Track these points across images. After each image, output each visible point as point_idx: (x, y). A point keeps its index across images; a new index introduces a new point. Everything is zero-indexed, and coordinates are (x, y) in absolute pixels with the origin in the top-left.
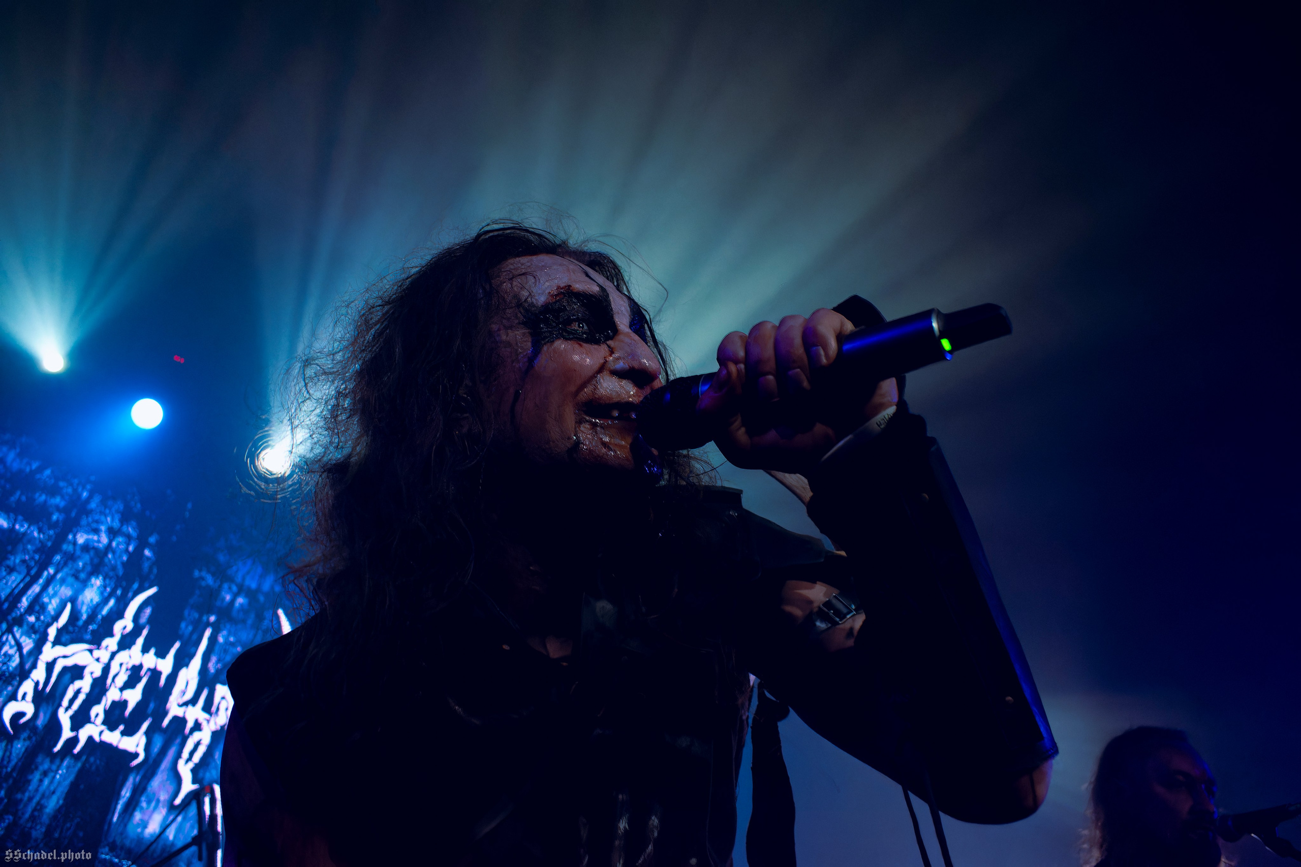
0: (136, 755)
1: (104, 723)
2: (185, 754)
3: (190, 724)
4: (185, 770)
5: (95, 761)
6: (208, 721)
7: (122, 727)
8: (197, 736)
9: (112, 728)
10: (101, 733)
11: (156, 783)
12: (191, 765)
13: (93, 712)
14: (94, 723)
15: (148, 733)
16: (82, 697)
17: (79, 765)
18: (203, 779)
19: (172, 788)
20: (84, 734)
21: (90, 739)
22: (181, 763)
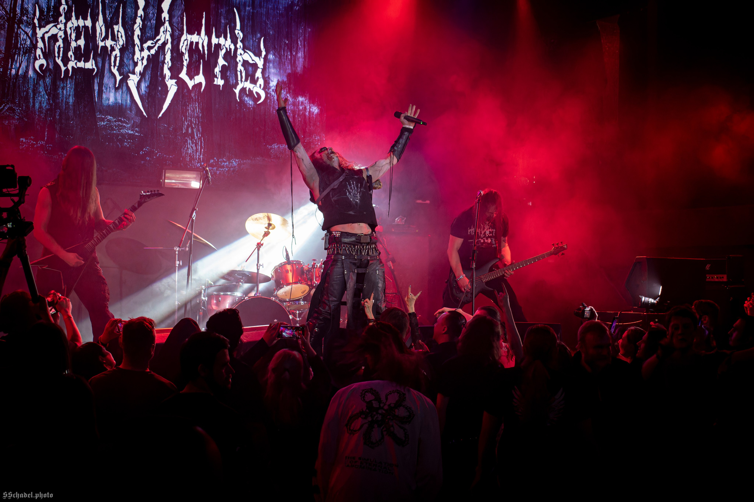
0: (94, 69)
1: (75, 59)
2: (113, 64)
3: (109, 49)
4: (115, 71)
5: (79, 77)
6: (116, 46)
7: (83, 59)
8: (114, 53)
9: (80, 61)
10: (76, 64)
11: (106, 80)
12: (116, 68)
13: (69, 56)
14: (72, 61)
15: (93, 58)
16: (62, 49)
17: (74, 80)
18: (123, 72)
19: (113, 80)
20: (70, 66)
21: (73, 67)
22: (112, 67)
